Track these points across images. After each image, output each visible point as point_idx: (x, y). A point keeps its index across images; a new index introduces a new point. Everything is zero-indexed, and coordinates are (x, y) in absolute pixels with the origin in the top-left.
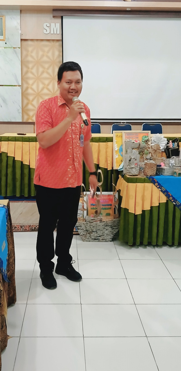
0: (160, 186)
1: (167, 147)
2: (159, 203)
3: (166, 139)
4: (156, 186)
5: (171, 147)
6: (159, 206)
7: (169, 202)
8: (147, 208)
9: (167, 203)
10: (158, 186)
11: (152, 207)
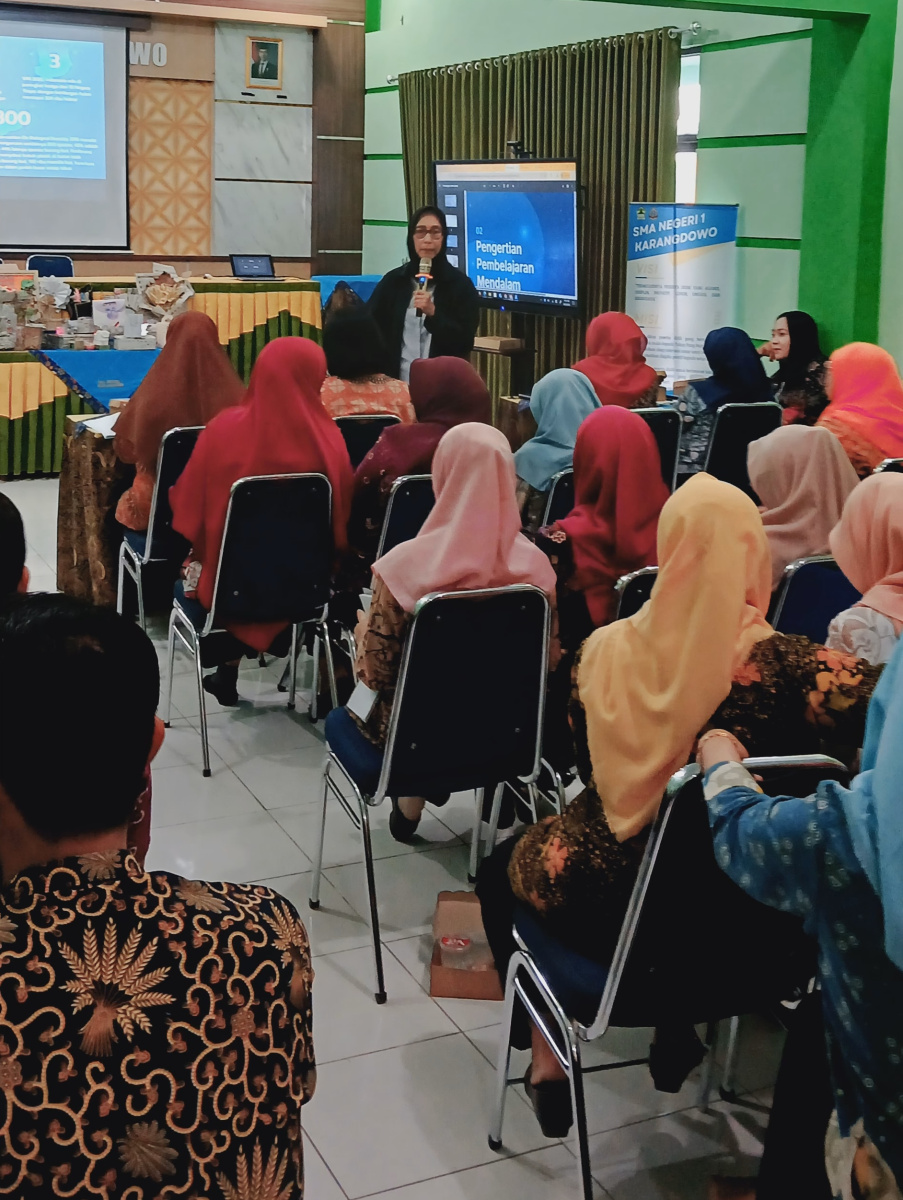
0: (54, 367)
1: (71, 300)
2: (55, 398)
3: (68, 286)
4: (48, 367)
5: (78, 300)
6: (54, 403)
7: (73, 394)
8: (33, 406)
9: (68, 398)
10: (51, 368)
11: (41, 406)
